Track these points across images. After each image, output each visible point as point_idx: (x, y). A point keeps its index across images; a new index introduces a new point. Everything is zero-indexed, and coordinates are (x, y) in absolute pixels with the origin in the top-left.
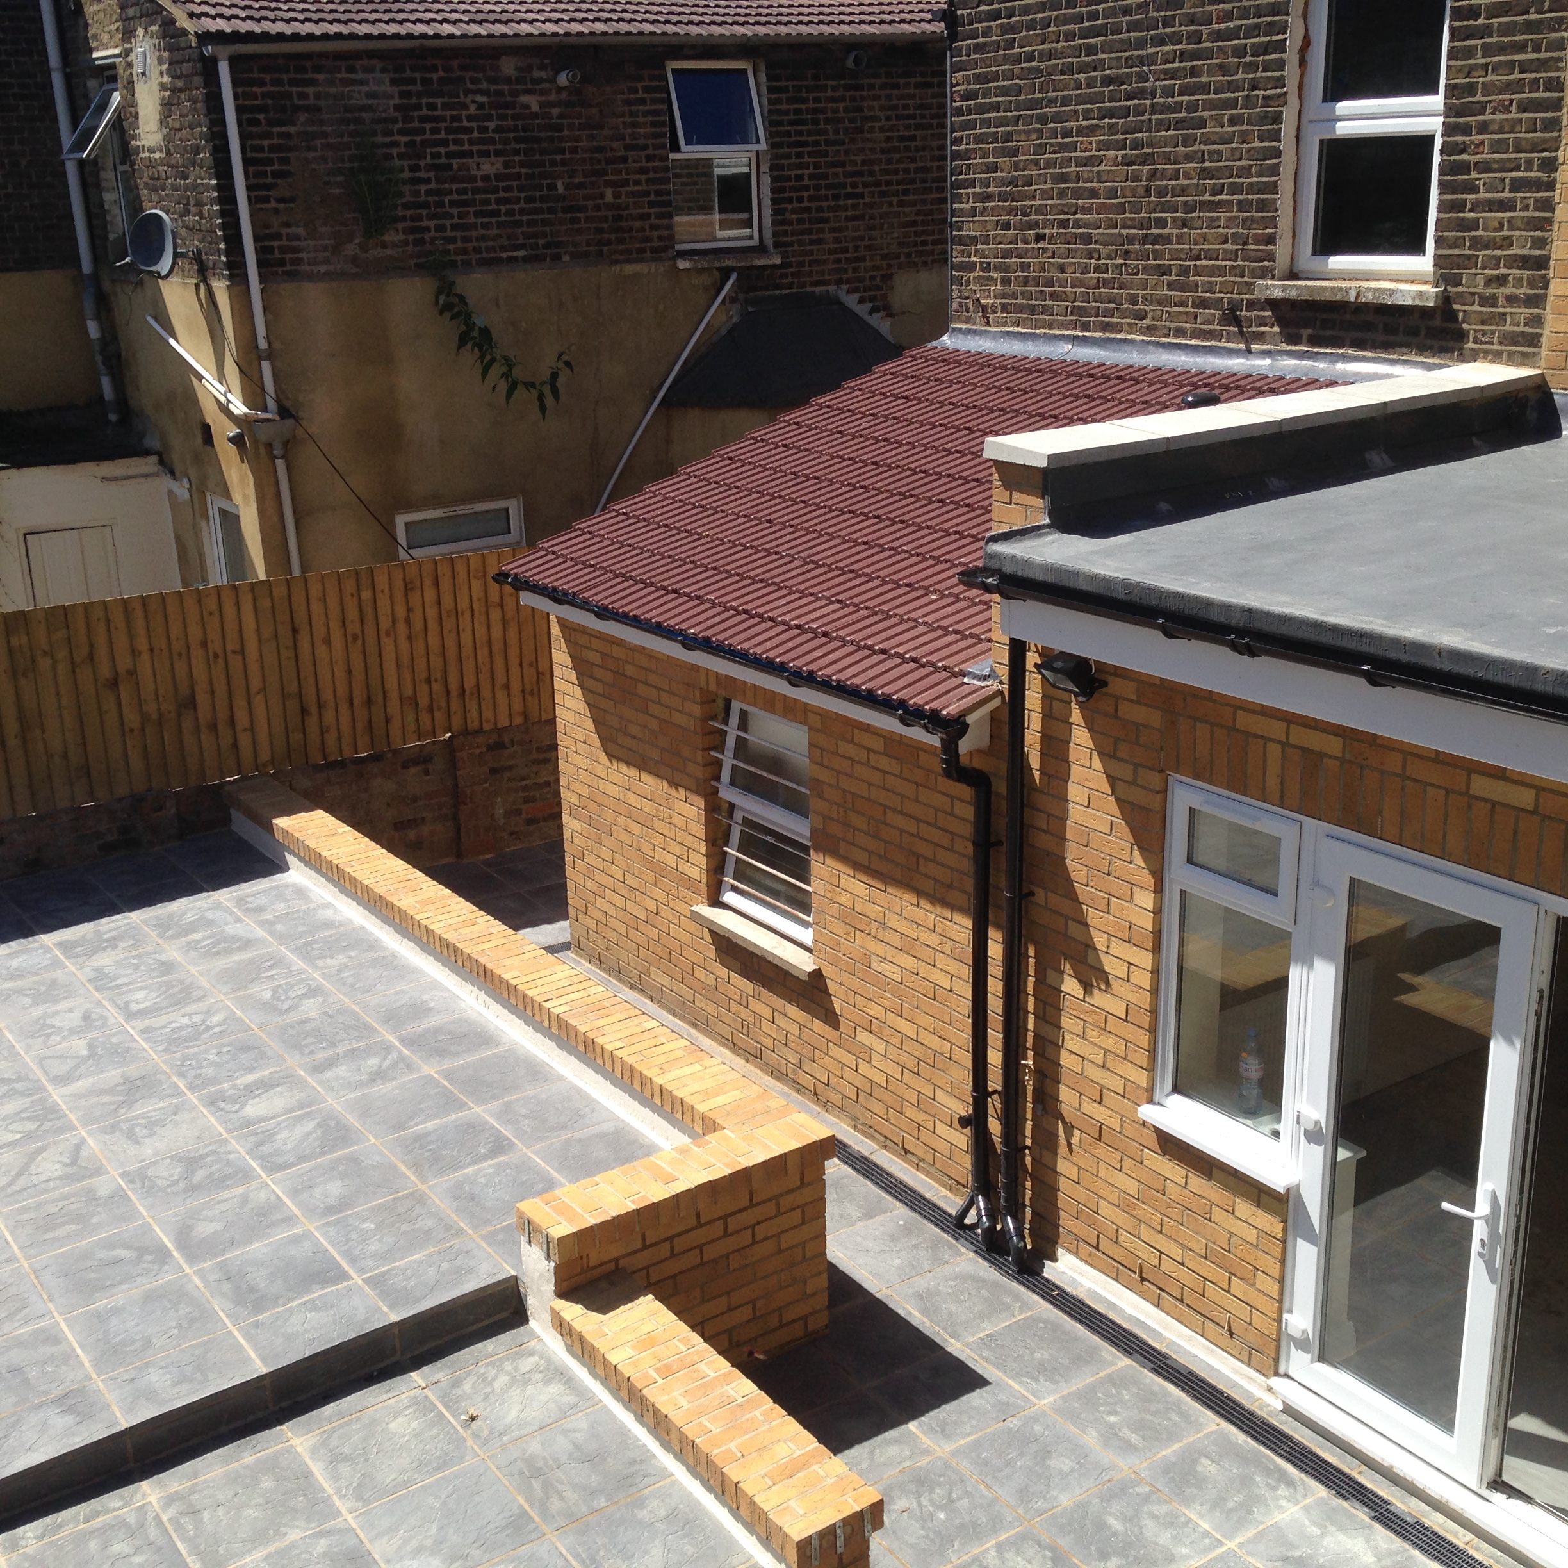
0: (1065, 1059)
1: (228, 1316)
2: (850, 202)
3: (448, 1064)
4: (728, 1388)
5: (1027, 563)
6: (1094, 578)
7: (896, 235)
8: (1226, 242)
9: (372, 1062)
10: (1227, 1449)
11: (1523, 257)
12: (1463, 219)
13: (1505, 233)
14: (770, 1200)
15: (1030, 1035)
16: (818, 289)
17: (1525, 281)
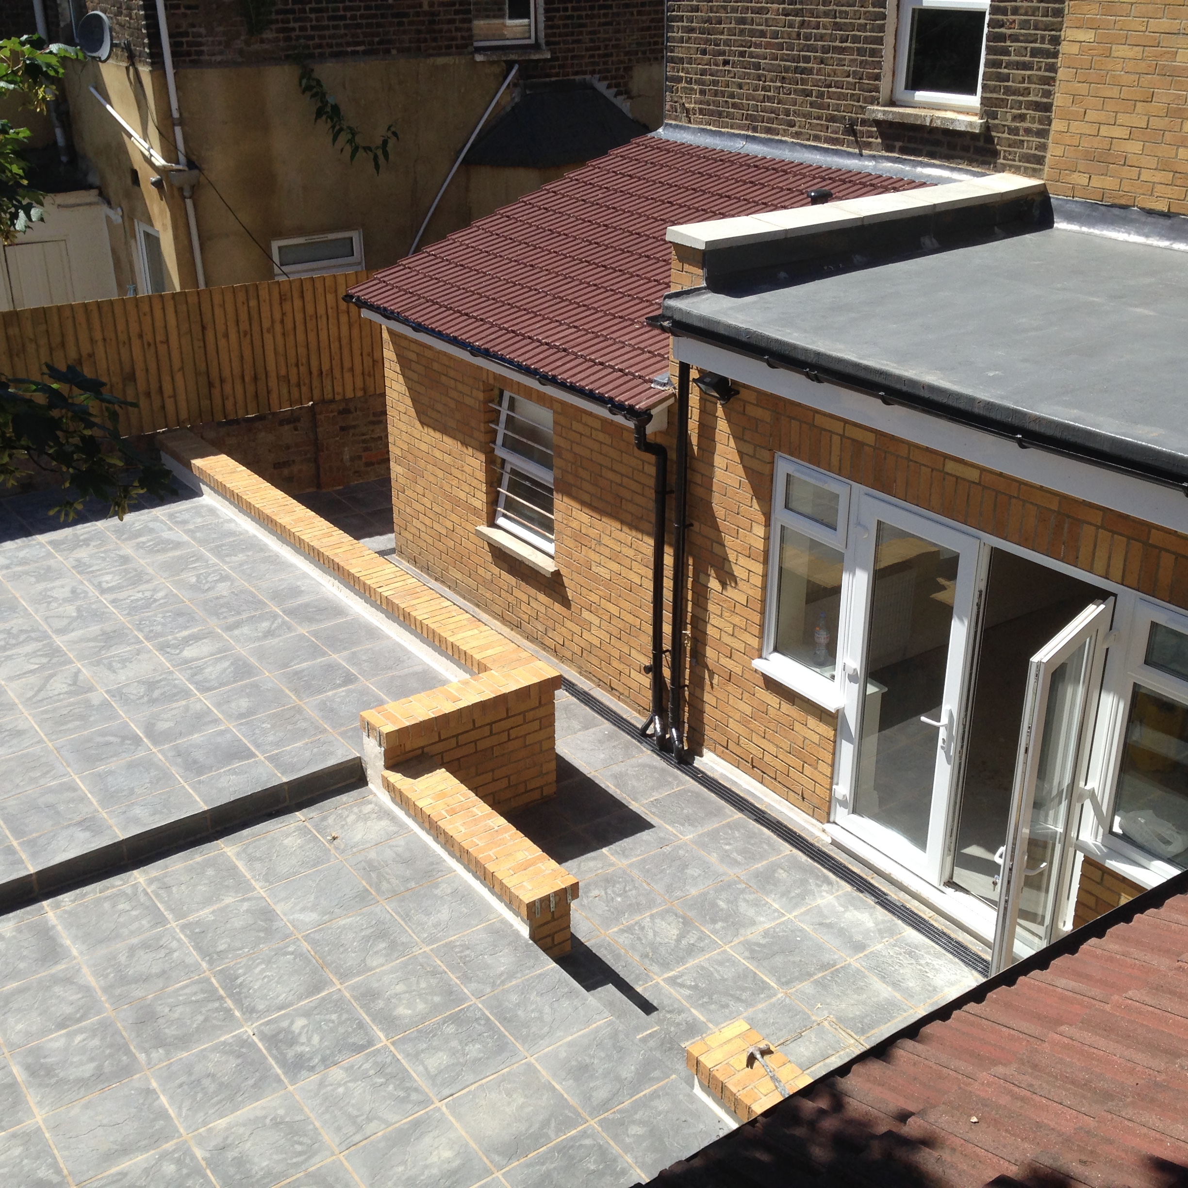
0: (710, 630)
1: (181, 777)
3: (314, 627)
4: (489, 822)
5: (688, 314)
6: (729, 326)
7: (635, 37)
8: (848, 76)
9: (265, 625)
10: (795, 865)
12: (1000, 73)
13: (1026, 85)
14: (519, 714)
15: (689, 614)
16: (578, 78)
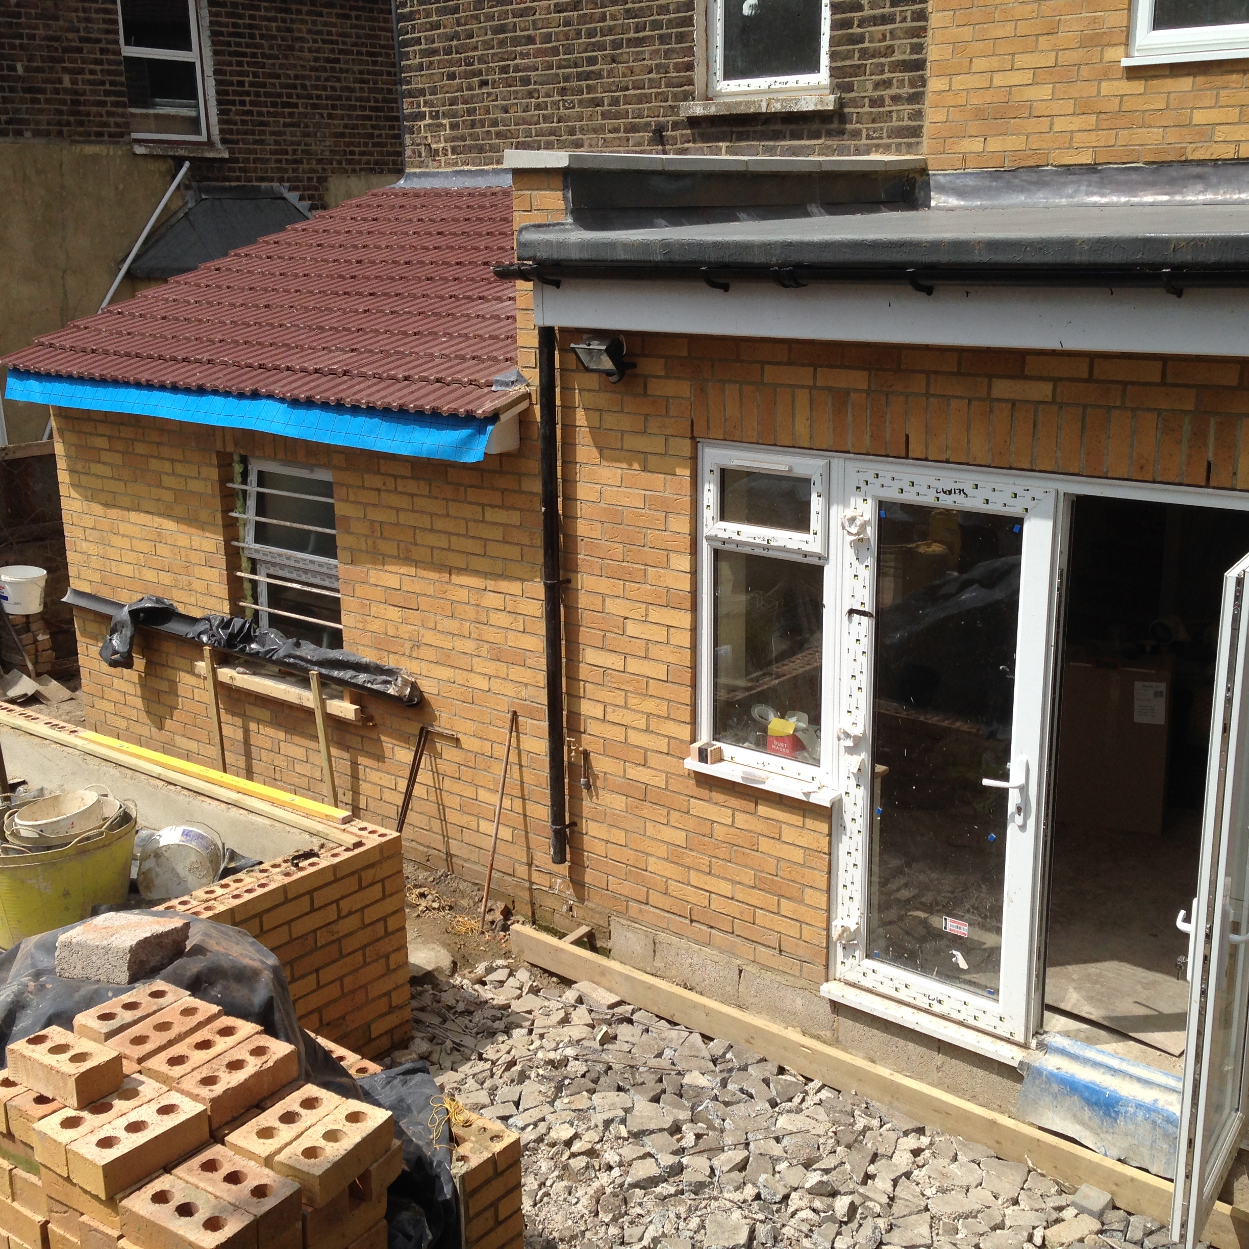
2: (286, 110)
8: (650, 72)
11: (904, 61)
12: (852, 34)
13: (888, 43)
16: (264, 185)
17: (906, 82)
